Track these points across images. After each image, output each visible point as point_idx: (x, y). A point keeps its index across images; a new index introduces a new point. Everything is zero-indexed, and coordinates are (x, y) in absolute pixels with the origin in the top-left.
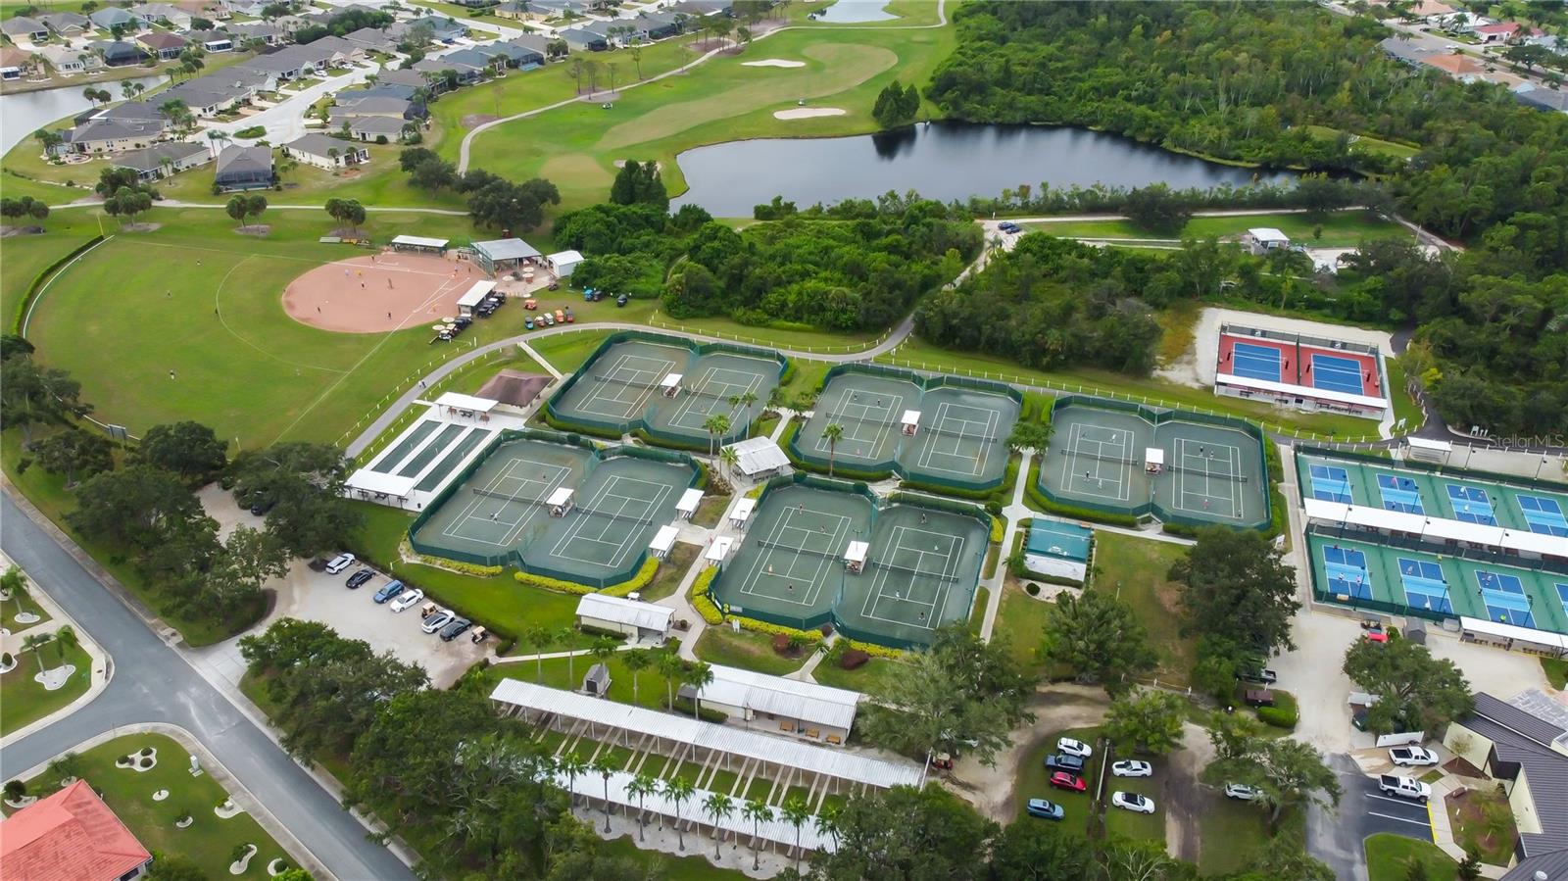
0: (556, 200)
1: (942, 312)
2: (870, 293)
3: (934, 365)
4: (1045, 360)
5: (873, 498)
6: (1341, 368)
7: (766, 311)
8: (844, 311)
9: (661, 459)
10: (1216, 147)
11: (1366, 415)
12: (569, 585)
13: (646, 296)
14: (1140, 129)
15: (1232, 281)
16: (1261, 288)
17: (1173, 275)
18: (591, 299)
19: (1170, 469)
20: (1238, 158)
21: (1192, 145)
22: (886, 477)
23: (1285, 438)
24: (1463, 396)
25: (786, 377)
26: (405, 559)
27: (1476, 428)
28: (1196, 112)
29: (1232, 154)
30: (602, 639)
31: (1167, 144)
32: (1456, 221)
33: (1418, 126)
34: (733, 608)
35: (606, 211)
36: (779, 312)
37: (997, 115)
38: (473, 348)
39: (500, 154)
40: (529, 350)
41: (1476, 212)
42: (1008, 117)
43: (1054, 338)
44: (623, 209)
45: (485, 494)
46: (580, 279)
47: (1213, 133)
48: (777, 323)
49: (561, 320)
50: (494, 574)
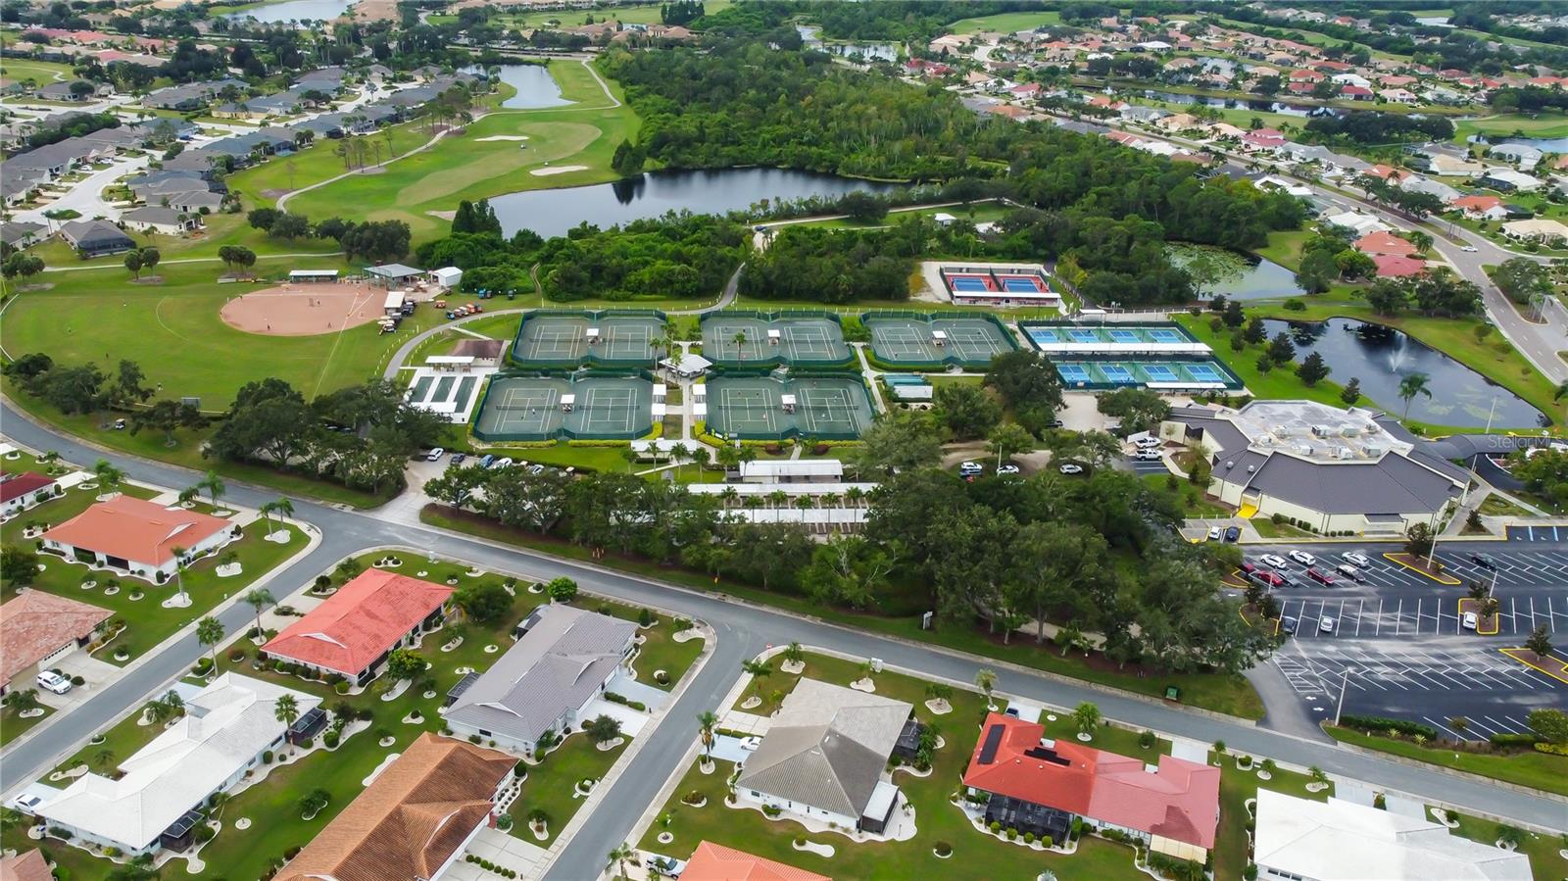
1: (761, 273)
2: (704, 266)
3: (767, 307)
4: (839, 297)
6: (1022, 283)
7: (626, 289)
8: (689, 281)
9: (616, 376)
10: (876, 170)
11: (1048, 305)
12: (612, 441)
13: (527, 291)
14: (818, 163)
15: (933, 243)
16: (954, 246)
17: (899, 241)
18: (485, 297)
19: (950, 342)
20: (894, 177)
21: (859, 172)
22: (776, 366)
23: (1009, 320)
24: (1104, 282)
25: (671, 324)
27: (1113, 303)
28: (852, 150)
29: (890, 174)
31: (839, 172)
33: (1004, 149)
34: (731, 435)
36: (638, 289)
37: (706, 162)
38: (420, 333)
40: (463, 330)
41: (1066, 191)
42: (716, 162)
43: (841, 282)
45: (505, 409)
46: (468, 286)
47: (872, 162)
48: (637, 297)
49: (474, 311)
50: (551, 445)
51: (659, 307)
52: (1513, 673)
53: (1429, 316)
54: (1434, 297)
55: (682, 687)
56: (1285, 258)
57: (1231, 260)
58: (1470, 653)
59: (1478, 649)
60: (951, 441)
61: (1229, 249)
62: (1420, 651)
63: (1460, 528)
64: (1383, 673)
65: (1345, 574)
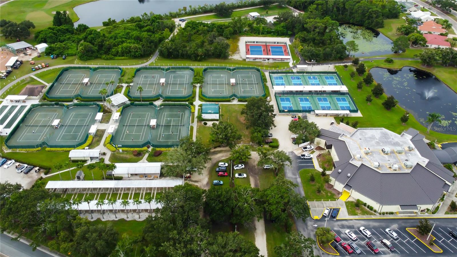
0: (34, 27)
1: (166, 48)
2: (144, 45)
3: (167, 64)
4: (199, 58)
5: (155, 106)
6: (278, 49)
7: (112, 55)
9: (88, 106)
11: (286, 61)
12: (65, 149)
13: (72, 55)
15: (246, 28)
16: (254, 29)
17: (231, 29)
18: (53, 58)
19: (238, 84)
22: (158, 99)
23: (266, 70)
24: (308, 52)
25: (122, 74)
26: (6, 151)
27: (312, 61)
30: (79, 163)
32: (301, 5)
34: (119, 146)
35: (53, 29)
36: (117, 54)
38: (15, 80)
39: (10, 14)
40: (35, 78)
43: (200, 51)
44: (58, 28)
45: (30, 126)
46: (48, 52)
48: (116, 58)
49: (44, 66)
53: (446, 66)
54: (449, 59)
56: (390, 33)
61: (368, 28)
63: (446, 210)
65: (385, 244)
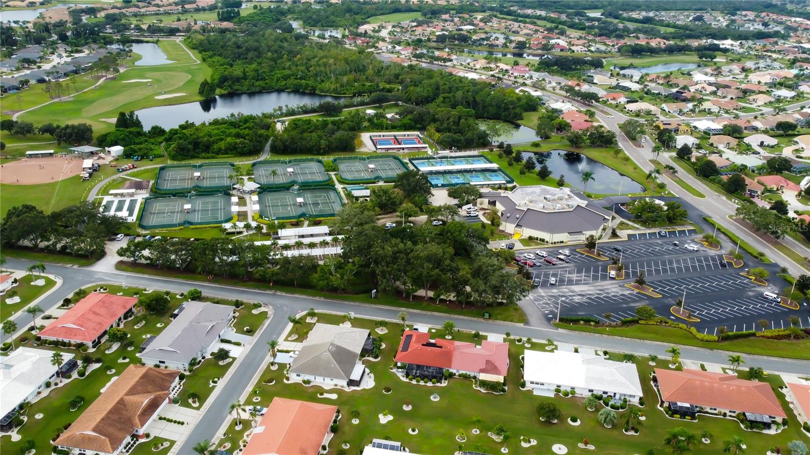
4: (322, 151)
5: (293, 190)
6: (410, 141)
7: (213, 153)
8: (245, 147)
9: (212, 195)
10: (335, 90)
11: (423, 150)
13: (160, 156)
14: (306, 88)
15: (366, 124)
16: (376, 125)
18: (137, 160)
19: (377, 168)
20: (344, 94)
21: (327, 92)
22: (293, 185)
23: (405, 158)
24: (448, 138)
27: (453, 148)
28: (323, 81)
29: (342, 92)
31: (317, 92)
33: (397, 79)
34: (273, 219)
36: (219, 152)
37: (248, 90)
38: (102, 180)
40: (127, 177)
41: (428, 97)
42: (253, 89)
43: (322, 144)
45: (154, 213)
46: (127, 155)
47: (333, 87)
48: (218, 156)
49: (132, 167)
50: (181, 229)
51: (231, 160)
52: (630, 294)
53: (594, 147)
54: (596, 138)
55: (258, 334)
56: (531, 124)
57: (506, 126)
58: (613, 288)
59: (616, 286)
60: (380, 215)
61: (505, 121)
62: (592, 288)
63: (609, 236)
64: (577, 299)
65: (560, 259)
